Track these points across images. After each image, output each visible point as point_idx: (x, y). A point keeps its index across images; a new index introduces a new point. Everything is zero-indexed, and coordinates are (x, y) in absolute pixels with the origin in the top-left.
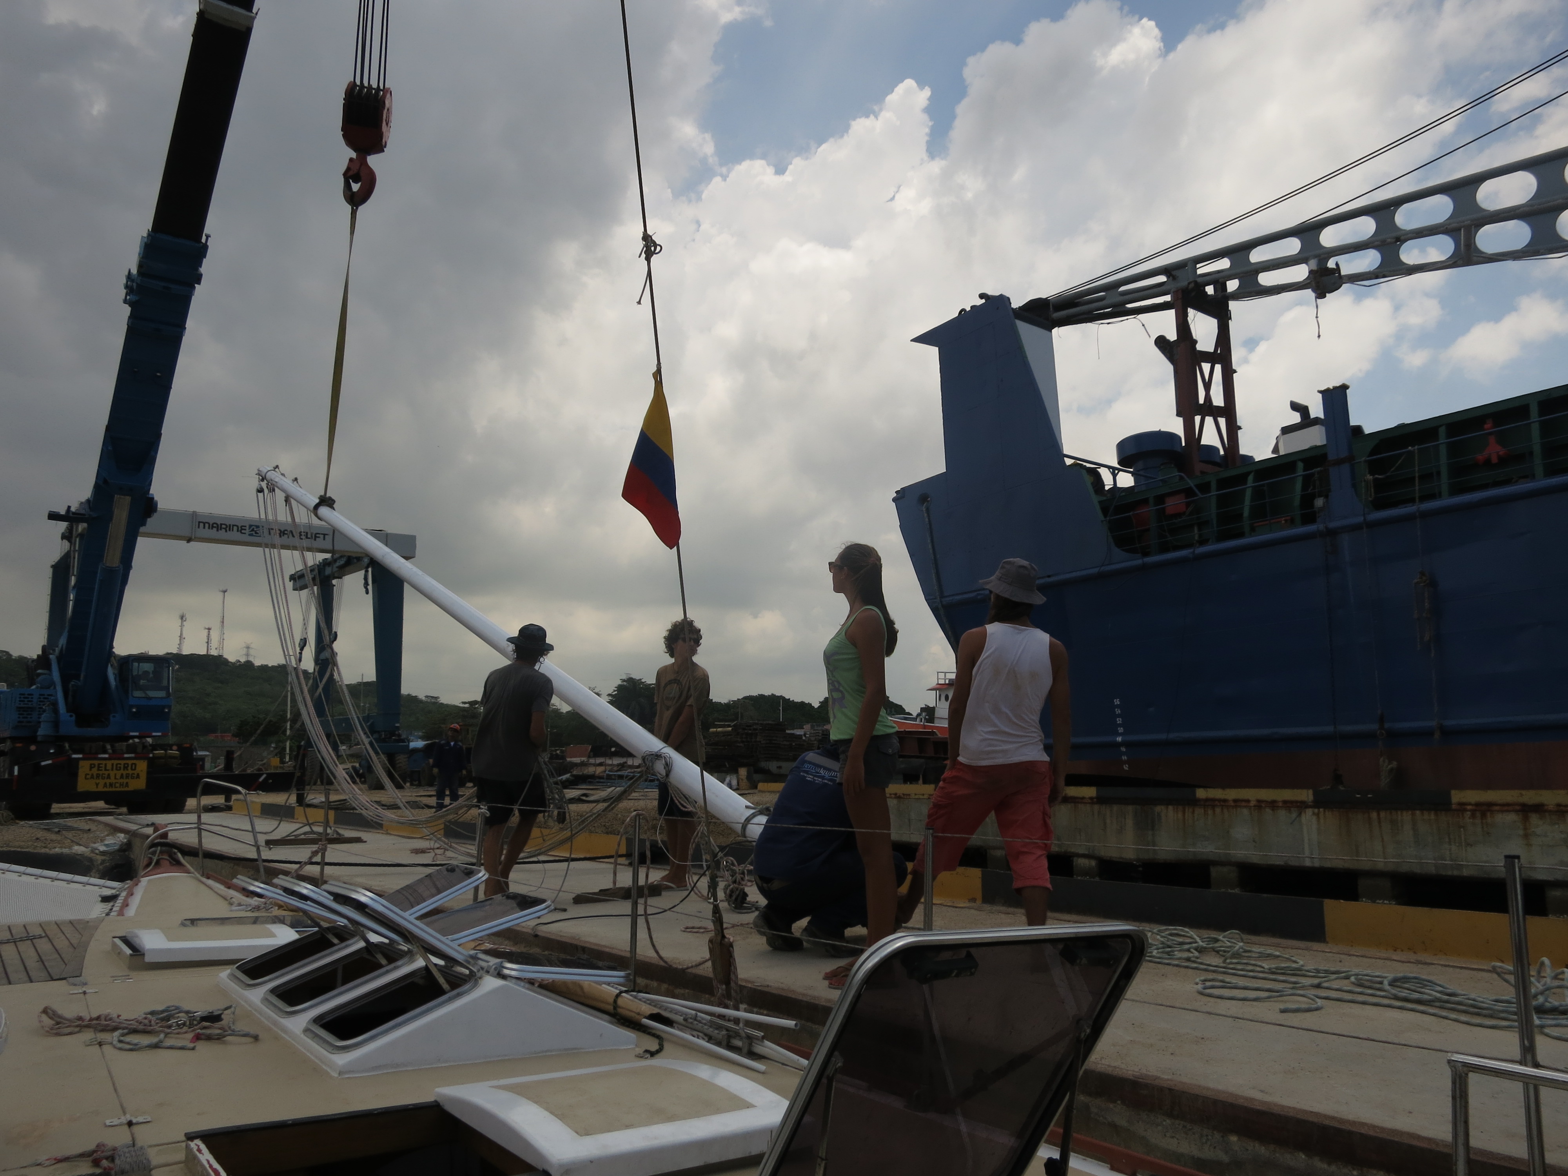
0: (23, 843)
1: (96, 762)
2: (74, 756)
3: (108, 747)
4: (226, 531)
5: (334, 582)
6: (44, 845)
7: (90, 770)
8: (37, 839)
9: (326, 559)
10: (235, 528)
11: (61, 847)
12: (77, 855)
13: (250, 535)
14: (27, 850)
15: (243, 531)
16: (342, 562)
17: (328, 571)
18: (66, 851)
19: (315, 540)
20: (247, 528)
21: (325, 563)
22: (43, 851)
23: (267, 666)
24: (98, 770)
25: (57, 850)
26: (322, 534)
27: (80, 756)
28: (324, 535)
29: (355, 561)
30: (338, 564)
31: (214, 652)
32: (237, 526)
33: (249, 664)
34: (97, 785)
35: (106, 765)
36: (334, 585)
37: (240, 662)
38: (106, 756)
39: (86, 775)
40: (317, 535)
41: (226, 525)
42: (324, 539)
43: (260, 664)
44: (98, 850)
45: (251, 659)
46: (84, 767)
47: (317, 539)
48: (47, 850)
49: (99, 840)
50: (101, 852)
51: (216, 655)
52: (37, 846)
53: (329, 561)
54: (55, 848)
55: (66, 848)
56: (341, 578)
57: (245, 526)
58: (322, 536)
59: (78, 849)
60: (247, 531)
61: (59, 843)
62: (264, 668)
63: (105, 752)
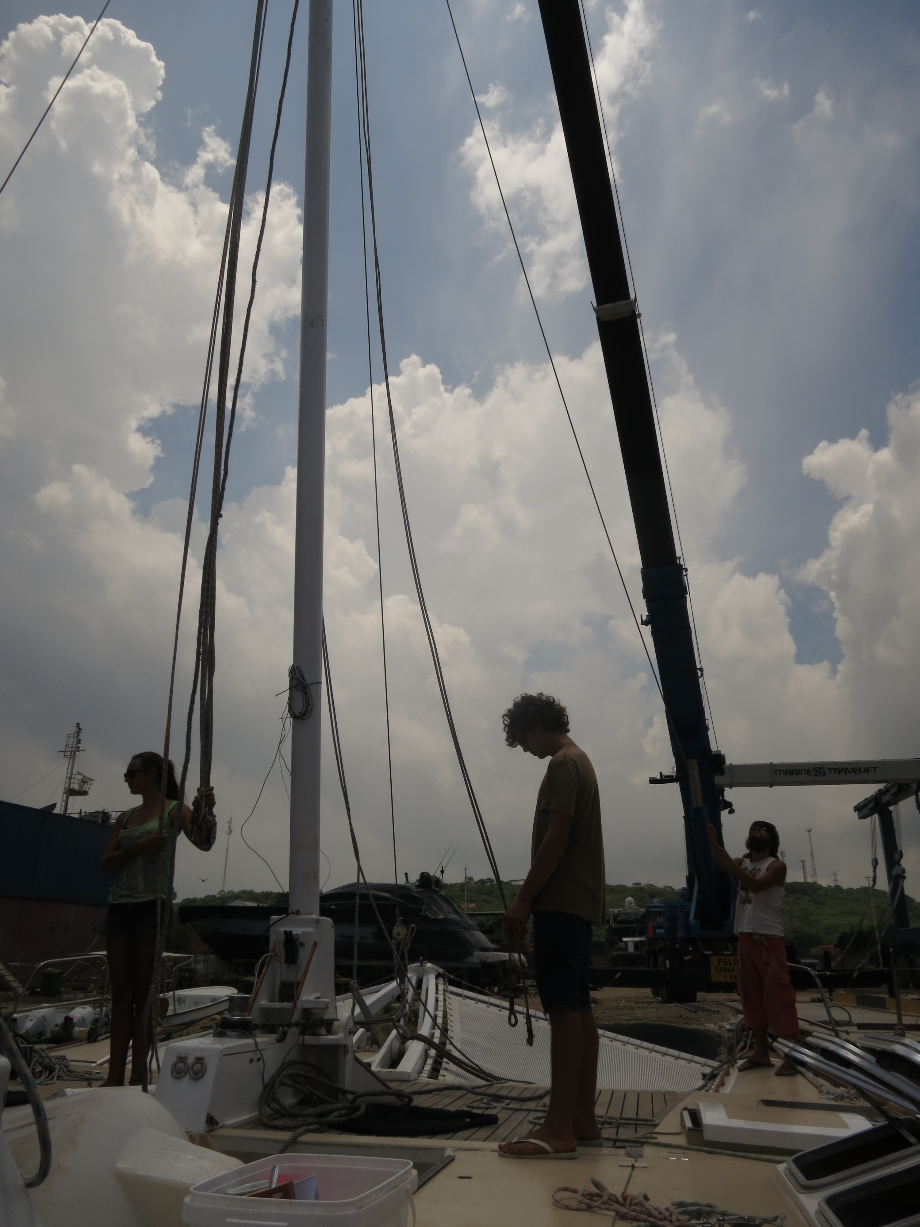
0: (671, 1019)
1: (722, 958)
2: (706, 953)
3: (730, 945)
4: (797, 775)
5: (891, 808)
6: (685, 1021)
7: (719, 964)
8: (681, 1016)
9: (880, 789)
10: (803, 772)
11: (698, 1024)
12: (710, 1031)
13: (816, 775)
14: (673, 1024)
15: (810, 773)
16: (894, 790)
17: (885, 799)
18: (700, 1027)
19: (868, 773)
20: (812, 771)
21: (881, 793)
22: (684, 1026)
23: (852, 889)
24: (725, 964)
25: (695, 1026)
26: (873, 768)
27: (710, 953)
28: (875, 768)
29: (905, 787)
30: (891, 792)
31: (810, 880)
32: (804, 770)
33: (838, 889)
34: (726, 976)
35: (729, 960)
36: (892, 811)
37: (831, 886)
38: (729, 953)
39: (717, 968)
40: (869, 769)
41: (796, 770)
42: (875, 772)
43: (846, 888)
44: (725, 1028)
45: (839, 884)
46: (714, 961)
47: (869, 772)
48: (688, 1026)
49: (726, 1020)
50: (726, 1030)
51: (812, 882)
52: (680, 1022)
53: (883, 791)
54: (693, 1024)
55: (700, 1025)
56: (896, 804)
57: (811, 769)
58: (873, 769)
59: (711, 1026)
60: (813, 773)
61: (696, 1021)
62: (851, 891)
63: (728, 949)
